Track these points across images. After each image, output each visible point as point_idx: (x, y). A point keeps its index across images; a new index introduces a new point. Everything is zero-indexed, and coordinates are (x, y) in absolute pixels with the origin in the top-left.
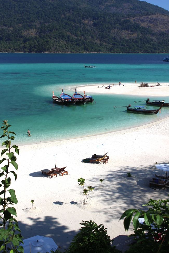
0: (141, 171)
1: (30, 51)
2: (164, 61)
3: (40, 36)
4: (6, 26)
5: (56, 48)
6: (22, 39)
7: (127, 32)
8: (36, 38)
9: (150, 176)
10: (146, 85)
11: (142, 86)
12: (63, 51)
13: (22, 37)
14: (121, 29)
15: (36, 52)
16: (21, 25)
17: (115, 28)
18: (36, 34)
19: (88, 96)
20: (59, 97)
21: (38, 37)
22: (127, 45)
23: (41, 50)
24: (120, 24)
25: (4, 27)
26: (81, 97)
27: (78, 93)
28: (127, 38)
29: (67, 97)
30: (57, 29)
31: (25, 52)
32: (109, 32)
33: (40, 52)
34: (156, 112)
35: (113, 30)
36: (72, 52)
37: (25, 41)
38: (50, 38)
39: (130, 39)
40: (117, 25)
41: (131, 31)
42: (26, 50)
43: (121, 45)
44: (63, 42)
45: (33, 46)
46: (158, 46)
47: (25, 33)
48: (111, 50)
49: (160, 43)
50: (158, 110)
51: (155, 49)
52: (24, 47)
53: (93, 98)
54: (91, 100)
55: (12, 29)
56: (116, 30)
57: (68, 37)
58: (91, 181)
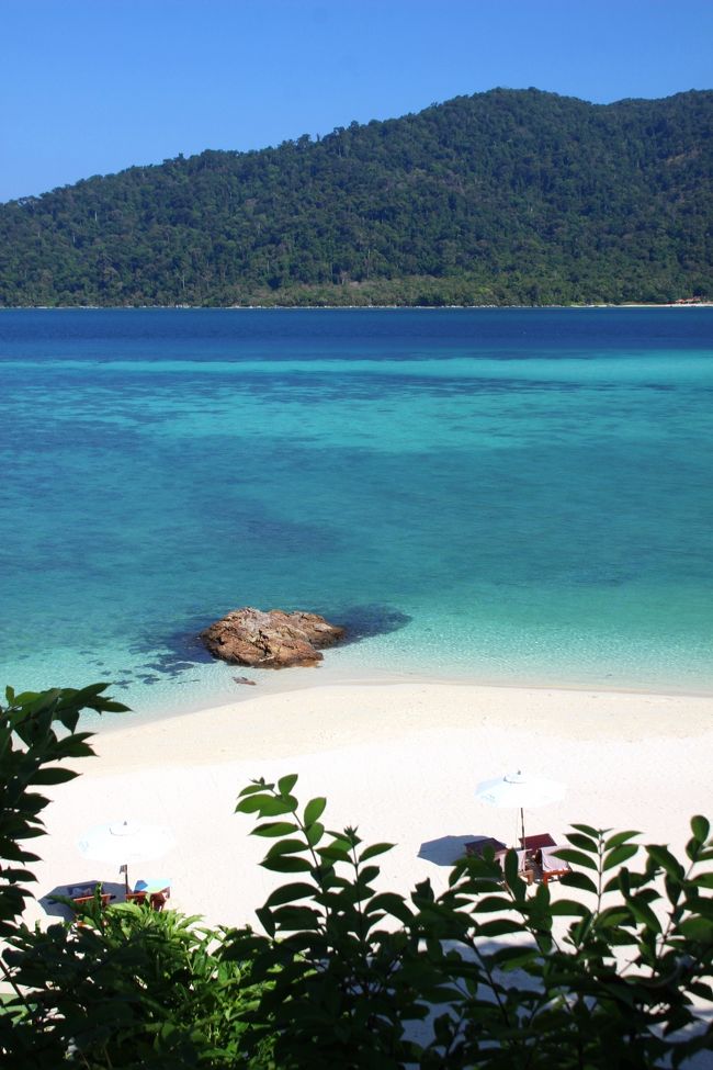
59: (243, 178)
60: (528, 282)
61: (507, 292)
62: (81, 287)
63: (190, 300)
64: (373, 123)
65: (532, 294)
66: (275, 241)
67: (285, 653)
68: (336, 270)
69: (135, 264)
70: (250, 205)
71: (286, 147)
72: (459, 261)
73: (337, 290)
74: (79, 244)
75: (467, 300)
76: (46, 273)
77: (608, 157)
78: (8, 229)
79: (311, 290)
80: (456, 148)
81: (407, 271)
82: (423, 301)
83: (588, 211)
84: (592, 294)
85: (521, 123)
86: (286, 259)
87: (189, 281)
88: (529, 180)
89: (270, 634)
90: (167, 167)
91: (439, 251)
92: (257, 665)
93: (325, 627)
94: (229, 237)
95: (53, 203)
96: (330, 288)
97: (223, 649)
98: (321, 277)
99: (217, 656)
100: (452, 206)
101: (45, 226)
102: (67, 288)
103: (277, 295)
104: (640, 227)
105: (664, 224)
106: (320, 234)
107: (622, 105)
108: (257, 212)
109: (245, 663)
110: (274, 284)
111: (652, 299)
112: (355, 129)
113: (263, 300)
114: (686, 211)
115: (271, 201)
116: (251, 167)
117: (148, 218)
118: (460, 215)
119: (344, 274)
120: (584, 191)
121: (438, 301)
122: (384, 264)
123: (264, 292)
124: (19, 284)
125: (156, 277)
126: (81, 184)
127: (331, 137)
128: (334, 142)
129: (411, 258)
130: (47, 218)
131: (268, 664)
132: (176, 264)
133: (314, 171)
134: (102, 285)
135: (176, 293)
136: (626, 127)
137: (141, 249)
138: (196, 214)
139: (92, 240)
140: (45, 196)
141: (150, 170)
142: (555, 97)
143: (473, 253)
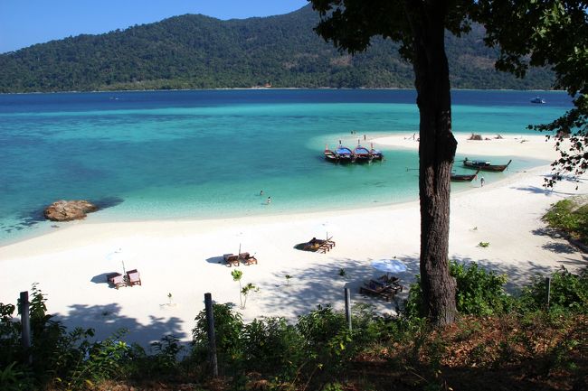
0: (364, 268)
1: (340, 86)
2: (533, 102)
3: (355, 65)
4: (309, 52)
5: (376, 82)
6: (330, 70)
7: (483, 59)
8: (348, 68)
9: (369, 276)
10: (478, 138)
11: (471, 139)
12: (388, 85)
13: (329, 66)
14: (475, 55)
15: (349, 87)
16: (329, 51)
17: (465, 53)
18: (350, 62)
19: (377, 151)
20: (333, 151)
21: (352, 66)
22: (483, 78)
23: (355, 84)
24: (474, 48)
25: (306, 55)
26: (367, 153)
27: (362, 146)
28: (484, 68)
29: (345, 151)
30: (379, 55)
31: (333, 87)
32: (457, 59)
33: (354, 87)
34: (470, 178)
35: (463, 57)
36: (400, 87)
37: (333, 73)
38: (369, 68)
39: (488, 69)
40: (470, 49)
41: (490, 57)
42: (334, 84)
43: (475, 78)
44: (387, 74)
45: (343, 79)
46: (532, 80)
47: (334, 61)
48: (458, 84)
49: (534, 76)
50: (474, 176)
51: (526, 84)
52: (331, 81)
53: (383, 154)
54: (379, 158)
55: (317, 56)
56: (467, 56)
57: (395, 65)
58: (277, 276)
59: (95, 44)
60: (201, 80)
61: (194, 84)
62: (34, 85)
63: (77, 89)
64: (143, 25)
65: (202, 85)
66: (108, 67)
67: (72, 215)
68: (131, 77)
69: (55, 76)
70: (98, 54)
71: (111, 33)
72: (176, 74)
73: (132, 84)
74: (32, 70)
75: (179, 87)
76: (20, 80)
77: (227, 38)
78: (4, 64)
79: (122, 85)
80: (174, 34)
81: (157, 77)
82: (164, 88)
83: (221, 56)
84: (223, 85)
85: (196, 25)
86: (112, 74)
87: (76, 82)
88: (200, 45)
89: (67, 209)
90: (66, 40)
91: (169, 70)
92: (61, 221)
93: (89, 205)
94: (91, 65)
95: (21, 54)
96: (129, 83)
97: (49, 215)
98: (126, 80)
99: (48, 218)
100: (173, 54)
101: (18, 62)
102: (28, 86)
103: (109, 87)
104: (239, 62)
105: (247, 61)
106: (125, 64)
107: (232, 21)
108: (101, 57)
109: (57, 220)
110: (108, 83)
111: (243, 86)
112: (137, 27)
113: (104, 88)
114: (254, 57)
115: (106, 53)
116: (98, 40)
117: (59, 59)
118: (176, 57)
119: (134, 79)
120: (219, 49)
121: (169, 88)
122: (149, 75)
123: (105, 86)
124: (9, 85)
125: (63, 81)
126: (32, 47)
127: (128, 29)
128: (129, 31)
129: (159, 73)
130: (19, 60)
131: (66, 220)
132: (70, 76)
133: (122, 42)
134: (42, 84)
135: (71, 86)
136: (233, 28)
137: (57, 71)
138: (77, 58)
139: (37, 68)
140: (18, 51)
141: (59, 41)
142: (208, 17)
143: (181, 70)
